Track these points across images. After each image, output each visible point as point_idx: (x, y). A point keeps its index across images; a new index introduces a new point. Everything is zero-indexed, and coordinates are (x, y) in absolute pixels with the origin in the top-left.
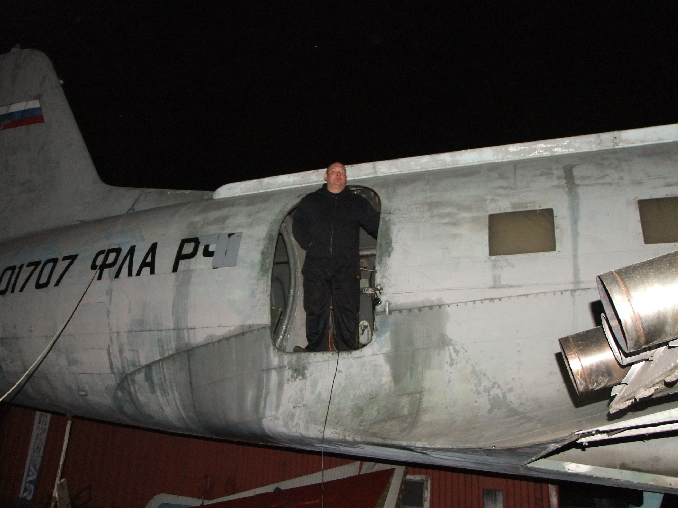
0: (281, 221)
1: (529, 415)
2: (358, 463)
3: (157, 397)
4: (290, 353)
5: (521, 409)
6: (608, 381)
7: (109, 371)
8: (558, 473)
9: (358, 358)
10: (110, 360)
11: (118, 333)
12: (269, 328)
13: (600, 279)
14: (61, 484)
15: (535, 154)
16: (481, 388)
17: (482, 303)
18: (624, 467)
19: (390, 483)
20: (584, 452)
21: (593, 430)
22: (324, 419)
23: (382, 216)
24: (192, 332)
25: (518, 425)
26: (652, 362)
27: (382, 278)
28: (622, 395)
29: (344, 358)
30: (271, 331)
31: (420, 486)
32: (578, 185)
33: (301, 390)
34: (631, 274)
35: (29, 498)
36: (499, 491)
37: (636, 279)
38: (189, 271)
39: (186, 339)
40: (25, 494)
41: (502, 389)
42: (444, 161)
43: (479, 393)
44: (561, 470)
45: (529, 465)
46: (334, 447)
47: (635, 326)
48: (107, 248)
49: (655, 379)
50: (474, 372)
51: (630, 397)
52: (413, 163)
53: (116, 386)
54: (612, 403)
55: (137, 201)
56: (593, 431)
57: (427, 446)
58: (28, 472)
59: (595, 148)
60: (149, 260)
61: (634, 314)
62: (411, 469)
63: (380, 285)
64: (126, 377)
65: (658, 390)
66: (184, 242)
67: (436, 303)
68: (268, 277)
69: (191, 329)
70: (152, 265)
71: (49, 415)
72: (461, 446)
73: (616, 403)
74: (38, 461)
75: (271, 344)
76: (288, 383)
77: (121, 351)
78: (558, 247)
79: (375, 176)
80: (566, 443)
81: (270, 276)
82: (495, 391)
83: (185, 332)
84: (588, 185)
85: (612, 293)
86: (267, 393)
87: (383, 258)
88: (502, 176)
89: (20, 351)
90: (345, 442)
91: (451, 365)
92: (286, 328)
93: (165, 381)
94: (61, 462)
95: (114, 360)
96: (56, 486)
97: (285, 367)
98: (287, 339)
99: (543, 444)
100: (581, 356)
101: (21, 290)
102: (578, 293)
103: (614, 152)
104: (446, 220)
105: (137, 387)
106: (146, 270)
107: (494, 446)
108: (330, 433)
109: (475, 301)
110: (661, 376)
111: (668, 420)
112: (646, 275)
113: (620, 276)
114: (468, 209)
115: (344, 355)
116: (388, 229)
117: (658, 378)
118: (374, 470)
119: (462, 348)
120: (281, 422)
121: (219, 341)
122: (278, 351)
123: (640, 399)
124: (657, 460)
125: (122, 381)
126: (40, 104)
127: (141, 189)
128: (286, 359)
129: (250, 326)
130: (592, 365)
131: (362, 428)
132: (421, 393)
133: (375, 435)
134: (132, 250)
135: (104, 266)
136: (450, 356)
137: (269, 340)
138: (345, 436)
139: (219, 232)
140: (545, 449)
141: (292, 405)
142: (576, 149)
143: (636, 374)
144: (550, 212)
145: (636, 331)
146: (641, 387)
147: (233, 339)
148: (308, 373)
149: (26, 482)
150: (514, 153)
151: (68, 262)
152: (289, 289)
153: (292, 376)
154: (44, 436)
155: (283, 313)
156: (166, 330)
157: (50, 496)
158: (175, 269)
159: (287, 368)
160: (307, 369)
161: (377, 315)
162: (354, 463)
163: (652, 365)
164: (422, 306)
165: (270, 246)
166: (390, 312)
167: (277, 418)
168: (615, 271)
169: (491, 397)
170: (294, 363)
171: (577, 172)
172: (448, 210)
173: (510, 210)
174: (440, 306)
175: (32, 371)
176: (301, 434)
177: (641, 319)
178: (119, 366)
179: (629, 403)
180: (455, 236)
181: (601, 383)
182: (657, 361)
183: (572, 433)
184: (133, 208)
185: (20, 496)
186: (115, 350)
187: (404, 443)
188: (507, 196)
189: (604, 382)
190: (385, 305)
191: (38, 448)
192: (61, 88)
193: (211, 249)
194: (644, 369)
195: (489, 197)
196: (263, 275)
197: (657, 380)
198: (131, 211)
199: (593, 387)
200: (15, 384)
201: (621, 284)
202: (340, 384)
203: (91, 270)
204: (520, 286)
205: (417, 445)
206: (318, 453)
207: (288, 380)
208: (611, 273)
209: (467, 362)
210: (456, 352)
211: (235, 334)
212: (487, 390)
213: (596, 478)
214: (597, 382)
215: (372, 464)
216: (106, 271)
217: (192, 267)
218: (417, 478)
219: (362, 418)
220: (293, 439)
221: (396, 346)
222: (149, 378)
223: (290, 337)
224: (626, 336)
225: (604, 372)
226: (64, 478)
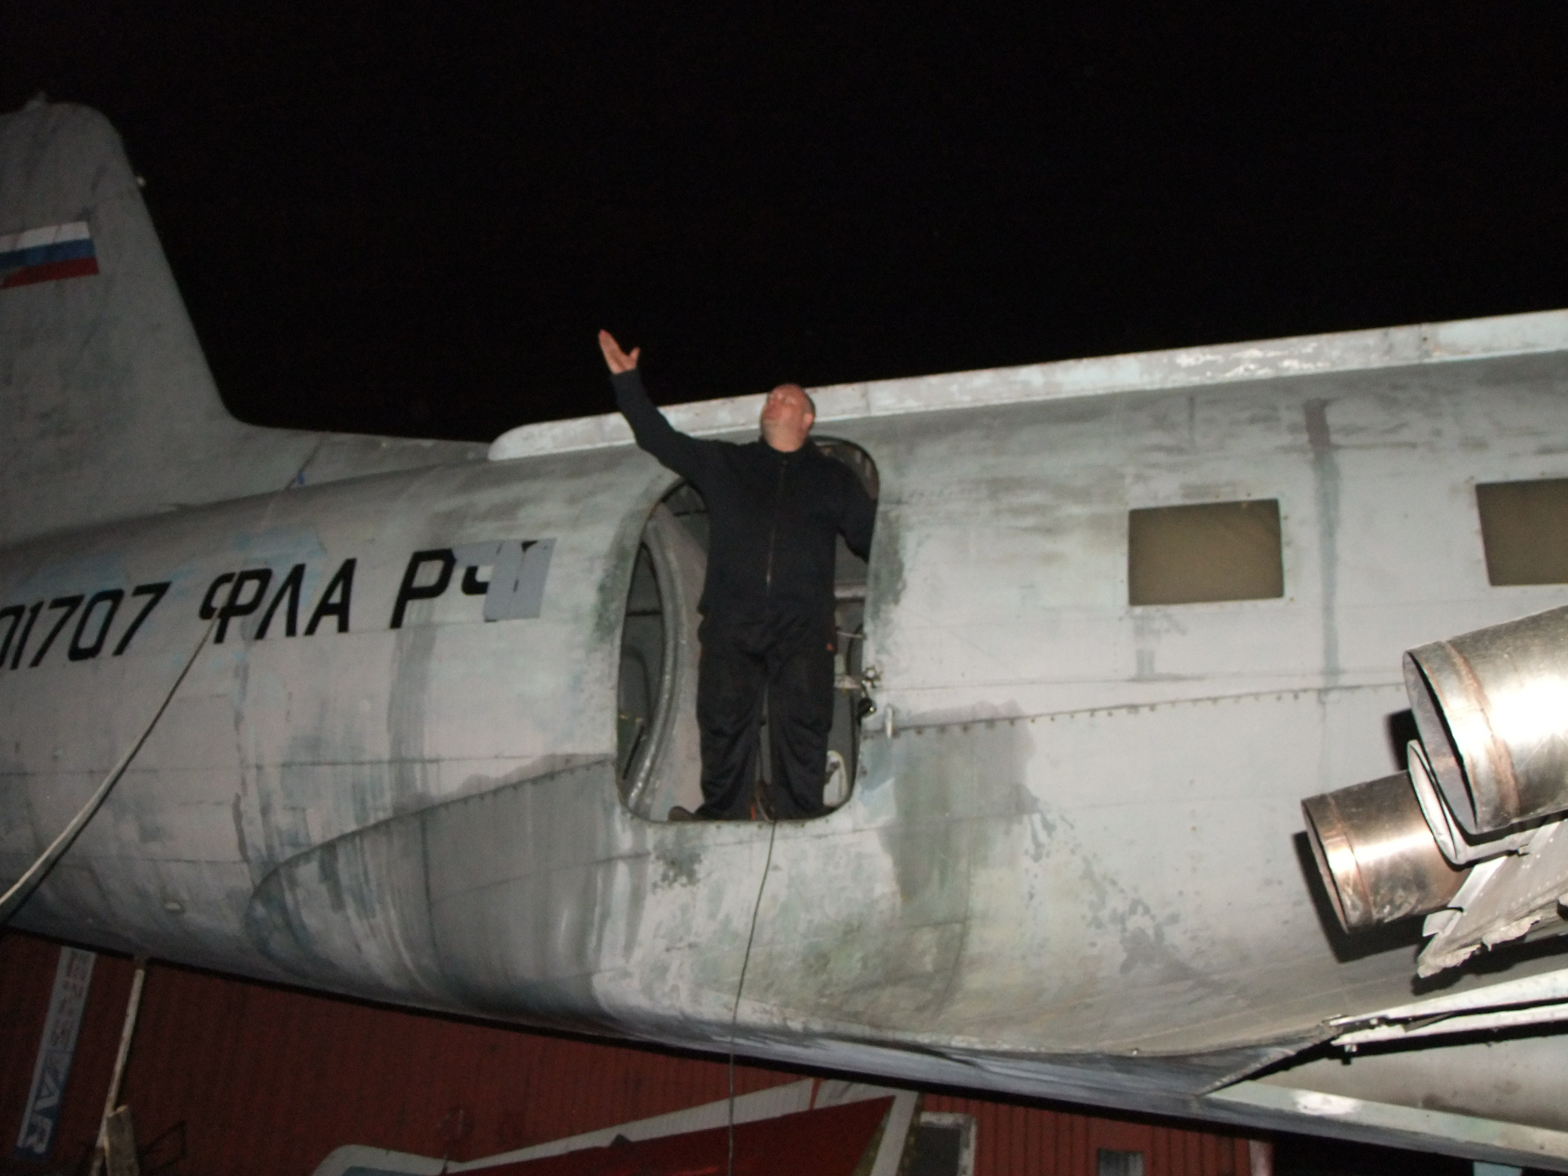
0: (646, 515)
1: (1216, 977)
2: (808, 1083)
3: (348, 919)
4: (662, 822)
5: (1198, 964)
6: (1419, 901)
7: (236, 856)
8: (1280, 1115)
9: (819, 837)
10: (240, 832)
11: (259, 767)
12: (613, 764)
13: (1414, 659)
14: (117, 1117)
15: (1238, 373)
16: (1105, 914)
17: (1110, 714)
18: (1432, 1103)
19: (882, 1131)
20: (1347, 1068)
21: (1373, 1015)
22: (736, 978)
23: (881, 508)
24: (432, 768)
25: (1191, 1002)
26: (1524, 858)
27: (878, 652)
28: (1450, 935)
29: (785, 837)
30: (618, 771)
31: (951, 1139)
32: (1338, 447)
33: (685, 909)
34: (1486, 648)
35: (41, 1148)
36: (1135, 1154)
37: (1499, 662)
38: (428, 627)
39: (419, 784)
40: (33, 1140)
41: (1153, 918)
42: (1026, 384)
43: (1098, 924)
44: (1286, 1107)
45: (1215, 1096)
46: (759, 1045)
47: (1497, 772)
48: (237, 570)
49: (1534, 899)
50: (1088, 875)
51: (1469, 940)
52: (954, 388)
53: (252, 891)
54: (1424, 952)
55: (309, 462)
56: (1372, 1018)
57: (979, 1046)
58: (39, 1091)
59: (1376, 361)
60: (336, 598)
61: (1495, 742)
62: (931, 1098)
63: (873, 668)
64: (275, 872)
65: (1538, 924)
66: (418, 558)
67: (1004, 712)
68: (612, 645)
69: (432, 761)
70: (342, 611)
71: (92, 956)
72: (1058, 1048)
73: (1436, 954)
74: (64, 1063)
75: (617, 801)
76: (654, 893)
77: (265, 811)
78: (1289, 588)
79: (866, 415)
80: (1307, 1045)
81: (618, 642)
82: (1137, 922)
83: (417, 768)
84: (1360, 447)
85: (1442, 694)
86: (605, 916)
87: (883, 607)
88: (1161, 422)
89: (29, 805)
90: (785, 1034)
91: (1037, 858)
92: (653, 763)
93: (367, 881)
94: (118, 1067)
95: (247, 829)
96: (104, 1123)
97: (648, 854)
98: (654, 791)
99: (1251, 1047)
100: (1354, 841)
101: (36, 662)
102: (1333, 696)
103: (1421, 373)
104: (1029, 521)
105: (301, 893)
106: (330, 622)
107: (1137, 1049)
108: (750, 1012)
109: (1093, 711)
110: (1550, 890)
111: (1549, 995)
112: (1525, 651)
113: (1460, 652)
114: (1082, 495)
115: (786, 830)
116: (894, 539)
117: (1543, 894)
118: (845, 1100)
119: (1063, 818)
120: (635, 983)
121: (497, 792)
122: (632, 818)
123: (1495, 946)
124: (1510, 1088)
125: (266, 880)
126: (90, 230)
127: (320, 434)
128: (652, 836)
129: (568, 759)
130: (1381, 863)
131: (824, 1001)
132: (964, 920)
133: (856, 1017)
134: (297, 576)
135: (232, 609)
136: (1034, 837)
137: (612, 791)
138: (785, 1019)
139: (502, 536)
140: (1257, 1058)
141: (662, 944)
142: (1333, 363)
143: (1486, 886)
144: (1271, 508)
145: (1499, 782)
146: (1498, 917)
147: (529, 789)
148: (701, 870)
149: (34, 1111)
150: (1190, 370)
151: (147, 598)
152: (662, 673)
153: (665, 877)
154: (79, 1005)
155: (647, 728)
156: (371, 763)
157: (91, 1148)
158: (397, 622)
159: (652, 857)
160: (700, 862)
161: (866, 738)
162: (799, 1083)
163: (1526, 865)
164: (970, 718)
165: (618, 573)
166: (896, 732)
167: (626, 974)
168: (1450, 642)
169: (1127, 935)
170: (670, 847)
171: (1334, 417)
172: (1036, 497)
173: (1177, 501)
174: (1012, 721)
175: (57, 853)
176: (682, 1013)
177: (1509, 754)
178: (261, 844)
179: (1464, 954)
180: (1050, 559)
181: (1399, 907)
182: (1538, 856)
183: (1323, 1022)
184: (300, 477)
185: (20, 1144)
186: (251, 806)
187: (924, 1039)
188: (1173, 468)
189: (1408, 903)
190: (885, 716)
191: (63, 1032)
192: (138, 195)
193: (481, 576)
194: (1503, 875)
195: (1130, 470)
196: (602, 639)
197: (1540, 901)
198: (296, 485)
199: (1381, 916)
200: (16, 881)
201: (1464, 670)
202: (774, 898)
203: (198, 619)
204: (1199, 678)
205: (954, 1043)
206: (721, 1058)
207: (655, 885)
208: (1439, 646)
209: (1073, 852)
210: (1049, 827)
211: (533, 775)
212: (1120, 919)
213: (1369, 1129)
214: (1391, 902)
215: (842, 1084)
216: (235, 622)
217: (436, 618)
218: (946, 1120)
219: (824, 977)
220: (662, 1025)
221: (908, 811)
222: (329, 874)
223: (661, 784)
224: (1475, 794)
225: (1408, 881)
226: (124, 1104)
